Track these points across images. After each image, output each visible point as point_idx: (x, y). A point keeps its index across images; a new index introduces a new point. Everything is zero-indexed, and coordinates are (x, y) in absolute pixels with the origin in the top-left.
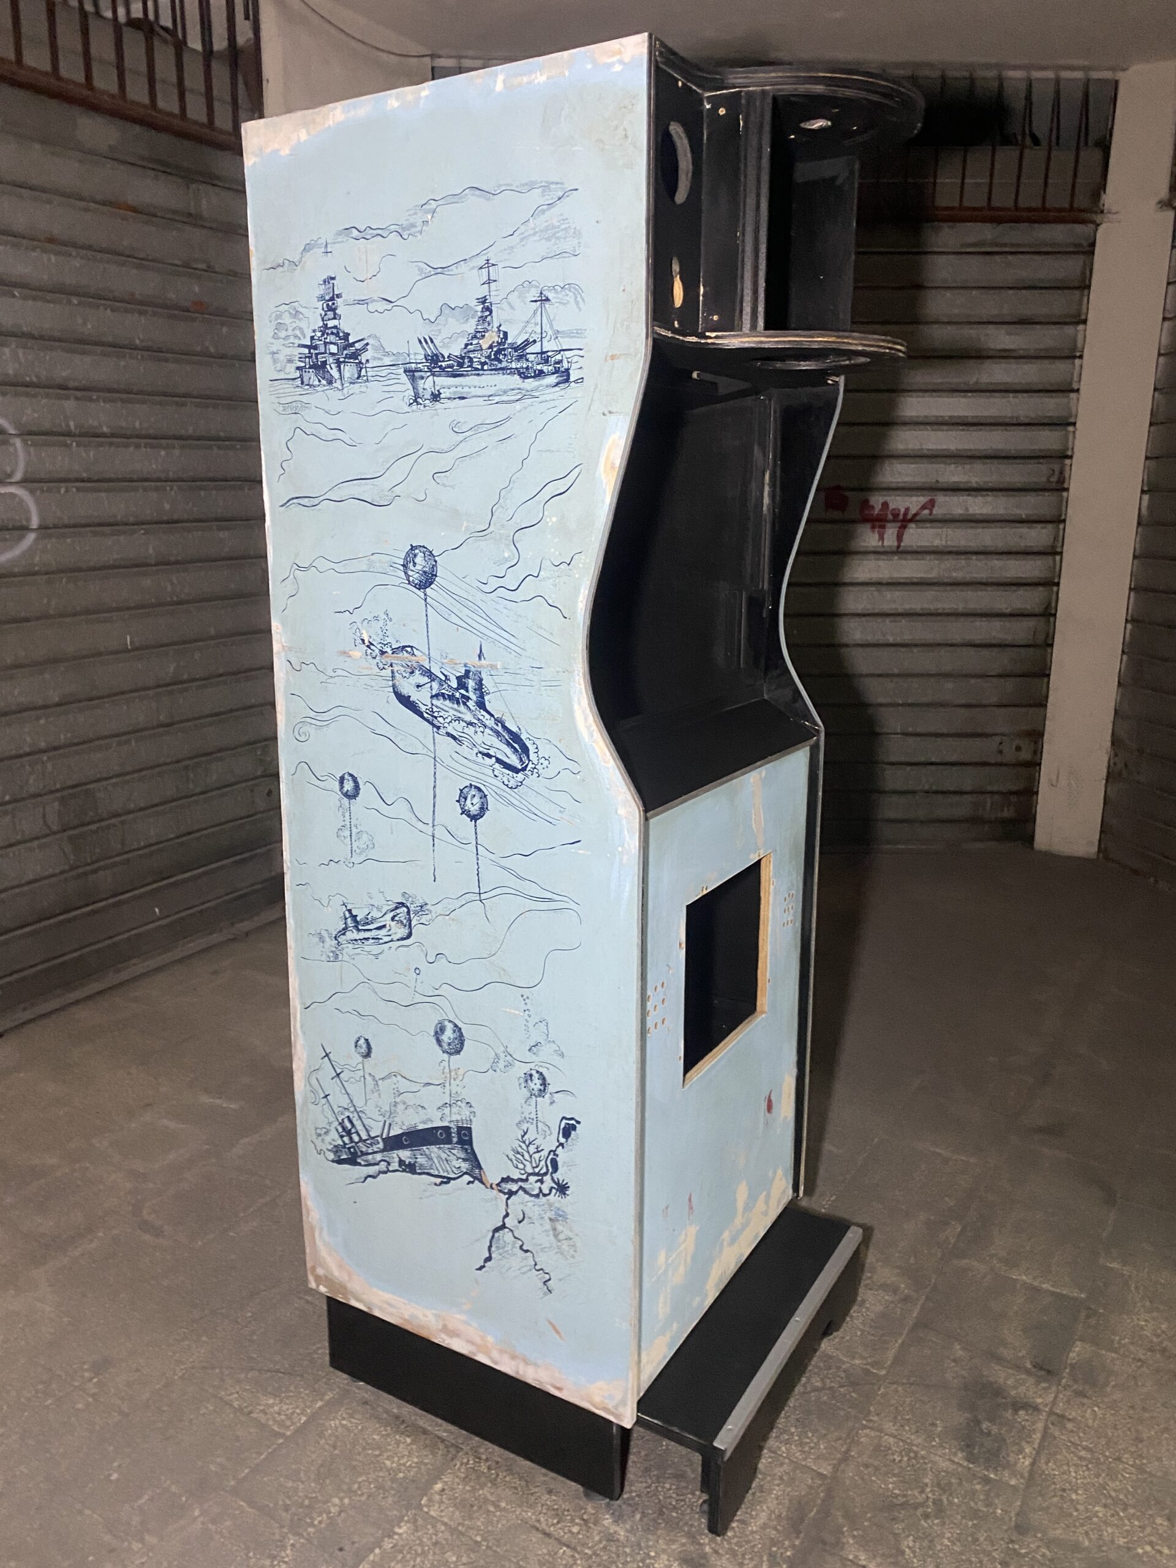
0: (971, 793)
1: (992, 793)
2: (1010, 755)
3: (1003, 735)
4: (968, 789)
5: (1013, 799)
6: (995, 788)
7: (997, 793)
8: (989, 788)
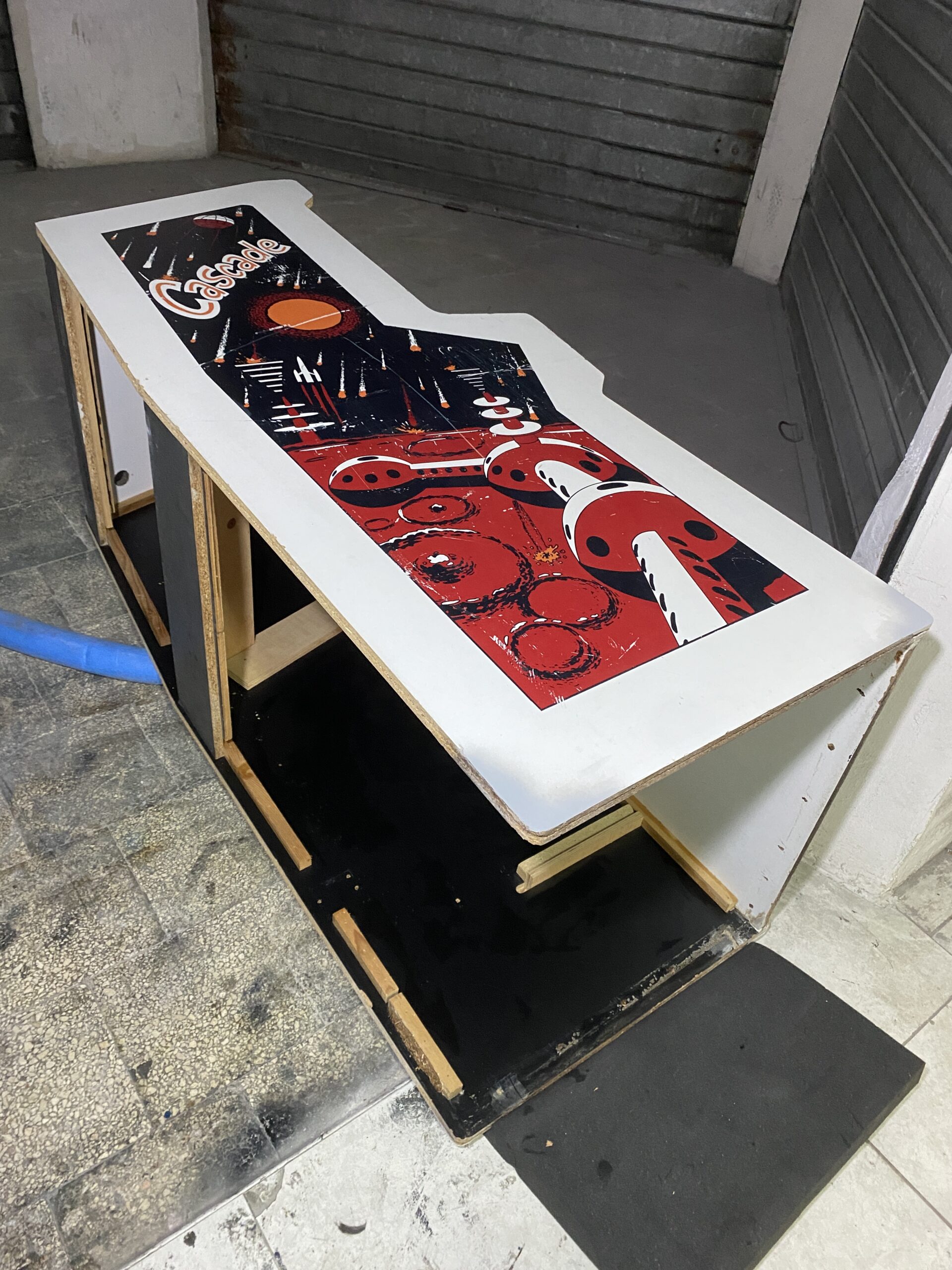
0: (681, 192)
1: (701, 196)
2: (726, 156)
3: (721, 131)
4: (679, 186)
5: (721, 207)
6: (706, 192)
7: (707, 197)
8: (699, 190)
